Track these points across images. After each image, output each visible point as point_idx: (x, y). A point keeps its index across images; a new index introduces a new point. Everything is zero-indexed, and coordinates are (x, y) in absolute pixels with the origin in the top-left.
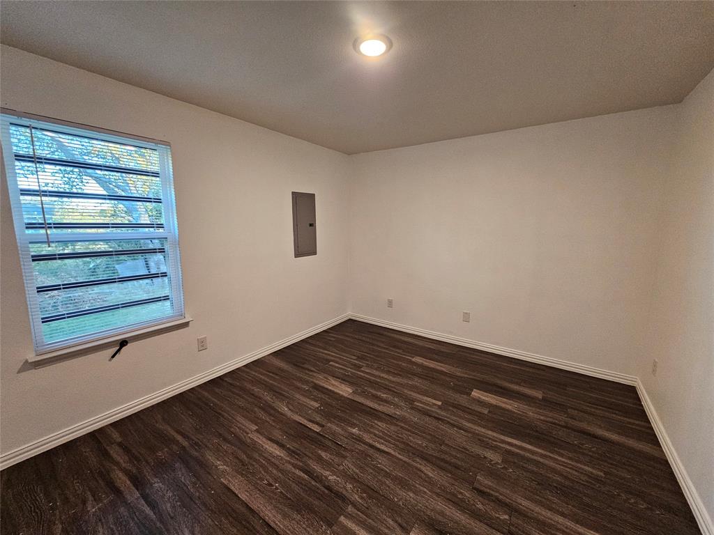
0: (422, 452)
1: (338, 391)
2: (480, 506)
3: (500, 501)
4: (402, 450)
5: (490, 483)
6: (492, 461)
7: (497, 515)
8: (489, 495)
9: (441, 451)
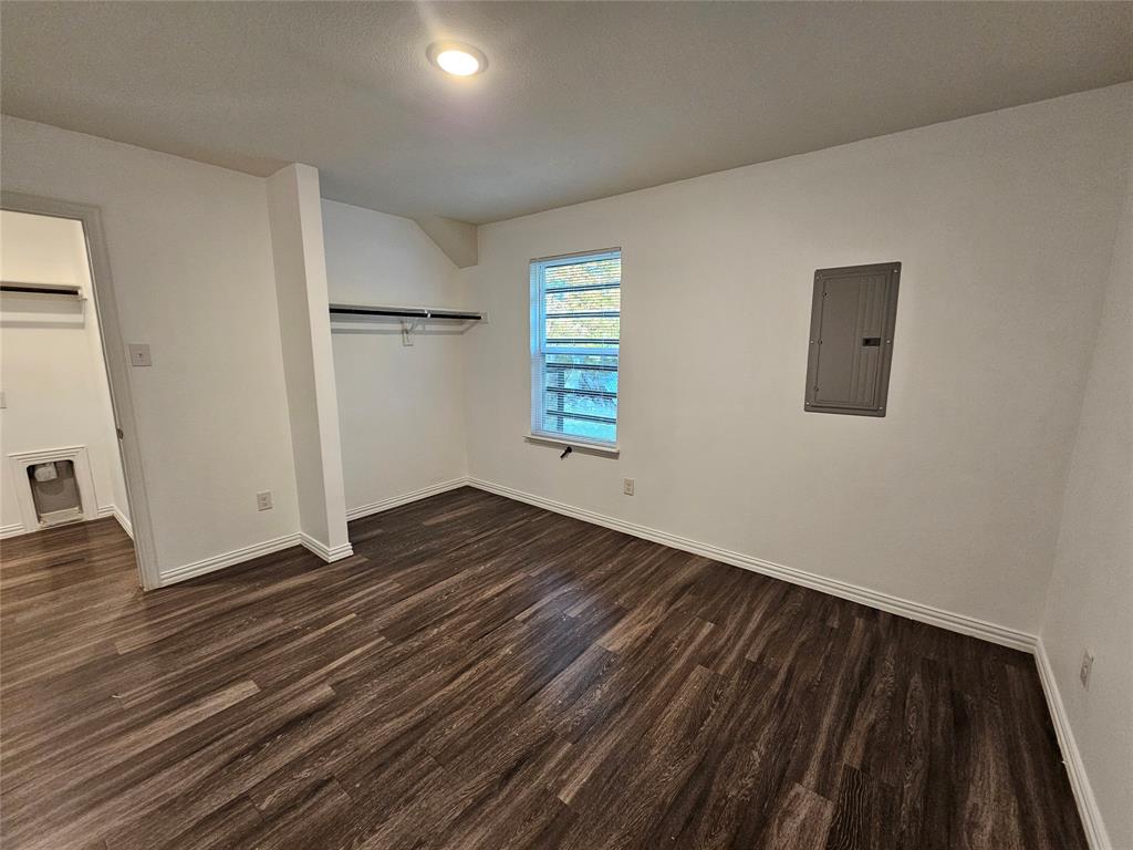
0: (434, 725)
1: (616, 628)
2: (304, 774)
3: (290, 809)
4: (450, 700)
5: (324, 809)
6: (361, 841)
7: (276, 793)
8: (309, 797)
9: (423, 753)
